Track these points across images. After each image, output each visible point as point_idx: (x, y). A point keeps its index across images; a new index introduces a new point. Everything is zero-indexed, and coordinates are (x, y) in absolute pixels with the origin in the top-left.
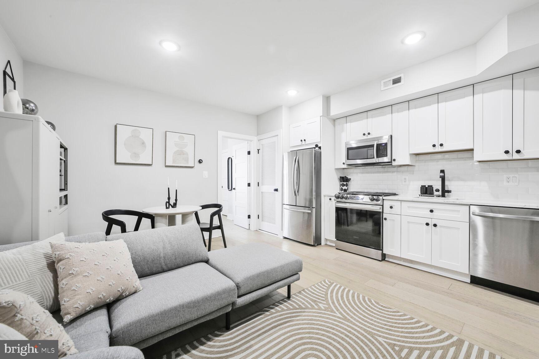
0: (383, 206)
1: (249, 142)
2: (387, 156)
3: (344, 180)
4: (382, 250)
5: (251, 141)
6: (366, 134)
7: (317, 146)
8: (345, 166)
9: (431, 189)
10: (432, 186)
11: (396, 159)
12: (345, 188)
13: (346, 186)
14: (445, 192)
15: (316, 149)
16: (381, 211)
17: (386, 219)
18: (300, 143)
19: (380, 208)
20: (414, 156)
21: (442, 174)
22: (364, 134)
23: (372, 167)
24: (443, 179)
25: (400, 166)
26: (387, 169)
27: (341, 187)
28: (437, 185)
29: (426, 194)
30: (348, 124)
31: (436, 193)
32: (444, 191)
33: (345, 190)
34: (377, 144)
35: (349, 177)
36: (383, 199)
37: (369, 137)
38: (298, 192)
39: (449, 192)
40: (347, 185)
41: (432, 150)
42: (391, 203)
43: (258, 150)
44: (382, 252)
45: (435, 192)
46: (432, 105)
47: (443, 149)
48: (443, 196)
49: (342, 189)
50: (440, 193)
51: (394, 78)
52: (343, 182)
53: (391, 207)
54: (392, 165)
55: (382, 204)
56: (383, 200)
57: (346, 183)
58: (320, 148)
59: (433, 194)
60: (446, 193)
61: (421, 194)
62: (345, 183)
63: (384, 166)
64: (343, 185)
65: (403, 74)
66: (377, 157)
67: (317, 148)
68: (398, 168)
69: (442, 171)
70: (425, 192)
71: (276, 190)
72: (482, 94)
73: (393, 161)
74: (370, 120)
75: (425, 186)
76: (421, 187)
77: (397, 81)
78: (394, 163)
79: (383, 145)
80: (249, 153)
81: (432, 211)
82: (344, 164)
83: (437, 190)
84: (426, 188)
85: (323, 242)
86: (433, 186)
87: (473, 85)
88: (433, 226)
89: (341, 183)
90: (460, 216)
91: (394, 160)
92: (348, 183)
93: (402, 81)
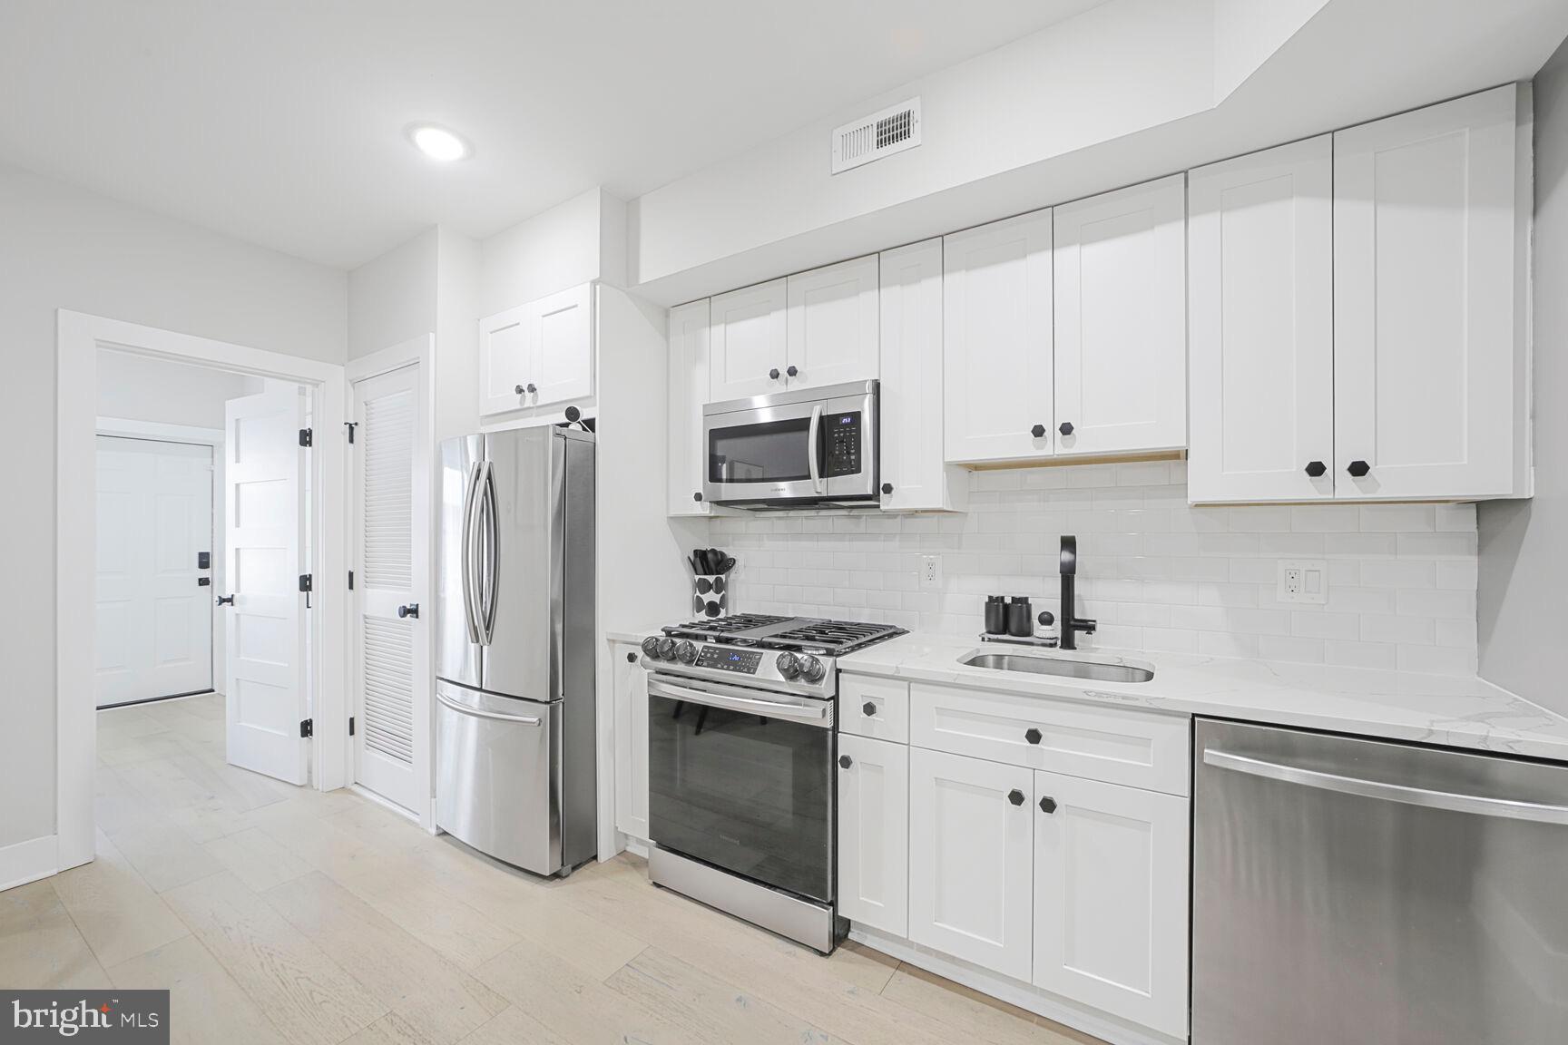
0: (835, 699)
1: (309, 388)
2: (858, 470)
3: (711, 564)
4: (834, 904)
5: (317, 385)
6: (783, 372)
7: (572, 414)
8: (703, 509)
9: (1025, 609)
10: (1027, 598)
11: (893, 485)
12: (710, 597)
13: (717, 592)
14: (1073, 626)
15: (571, 427)
16: (828, 724)
17: (847, 762)
18: (514, 401)
19: (824, 711)
20: (964, 472)
21: (1067, 556)
22: (775, 375)
23: (812, 513)
24: (1068, 574)
25: (913, 513)
26: (866, 521)
27: (698, 594)
28: (1046, 598)
29: (1005, 630)
30: (718, 330)
31: (1041, 631)
32: (1072, 623)
33: (713, 609)
34: (822, 418)
35: (730, 553)
36: (839, 667)
37: (795, 385)
38: (487, 628)
39: (1089, 627)
40: (719, 587)
41: (1030, 449)
42: (870, 691)
43: (351, 429)
44: (835, 911)
45: (1035, 621)
46: (1029, 258)
47: (1071, 447)
48: (1068, 643)
49: (699, 605)
50: (1055, 630)
51: (883, 119)
52: (706, 574)
53: (869, 709)
54: (878, 507)
55: (833, 693)
56: (838, 671)
57: (714, 577)
58: (590, 424)
59: (1029, 634)
60: (1076, 632)
61: (989, 632)
62: (711, 579)
63: (855, 512)
64: (704, 587)
65: (918, 98)
66: (821, 476)
67: (575, 426)
68: (908, 520)
69: (1069, 544)
70: (1001, 627)
71: (414, 612)
72: (1219, 214)
73: (882, 492)
74: (796, 313)
75: (1003, 598)
76: (986, 603)
77: (895, 131)
78: (886, 502)
79: (845, 420)
80: (306, 438)
81: (1034, 736)
82: (698, 497)
83: (1046, 619)
84: (1006, 607)
85: (606, 847)
86: (1030, 601)
87: (1186, 172)
88: (1039, 809)
89: (697, 577)
90: (1151, 766)
91: (888, 489)
92: (723, 577)
93: (916, 129)
